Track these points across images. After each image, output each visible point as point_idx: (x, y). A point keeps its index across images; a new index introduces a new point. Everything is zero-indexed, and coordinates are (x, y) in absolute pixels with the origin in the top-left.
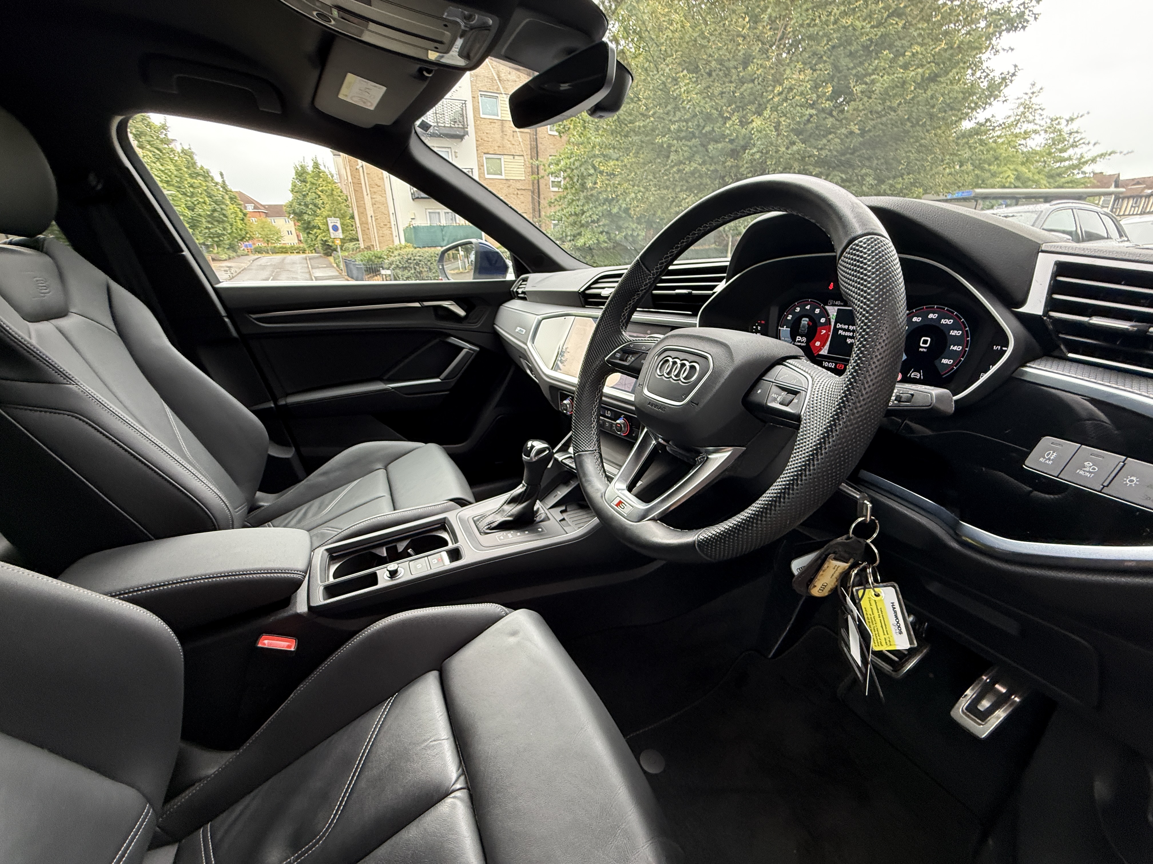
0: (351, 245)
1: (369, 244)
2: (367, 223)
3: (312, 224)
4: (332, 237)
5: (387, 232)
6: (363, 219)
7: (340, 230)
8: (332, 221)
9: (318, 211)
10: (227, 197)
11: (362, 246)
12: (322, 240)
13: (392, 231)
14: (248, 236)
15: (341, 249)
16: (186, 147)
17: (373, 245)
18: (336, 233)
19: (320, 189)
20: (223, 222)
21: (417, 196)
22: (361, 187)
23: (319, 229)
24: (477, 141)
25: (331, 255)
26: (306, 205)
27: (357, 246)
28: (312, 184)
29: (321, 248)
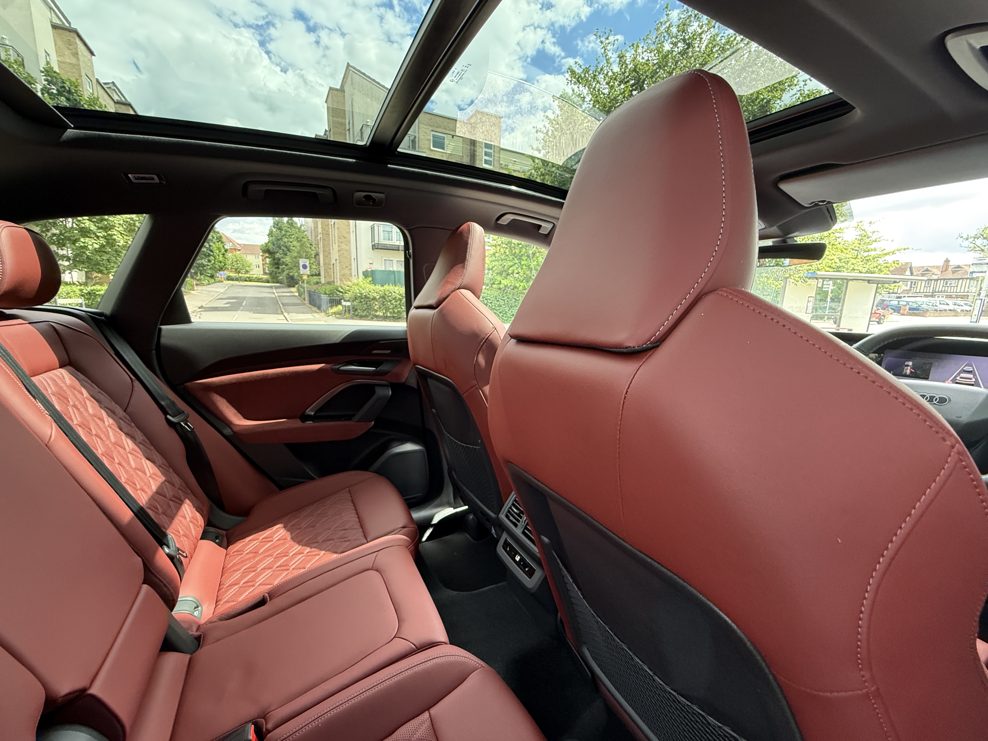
0: (313, 280)
1: (330, 280)
2: (330, 264)
3: (281, 261)
4: (301, 273)
5: (346, 271)
6: (327, 261)
7: (308, 269)
8: (303, 261)
9: (288, 252)
11: (323, 280)
12: (288, 274)
13: (352, 272)
14: (225, 267)
15: (307, 283)
17: (334, 282)
18: (305, 271)
23: (287, 265)
26: (279, 247)
27: (318, 280)
28: (286, 231)
29: (285, 281)
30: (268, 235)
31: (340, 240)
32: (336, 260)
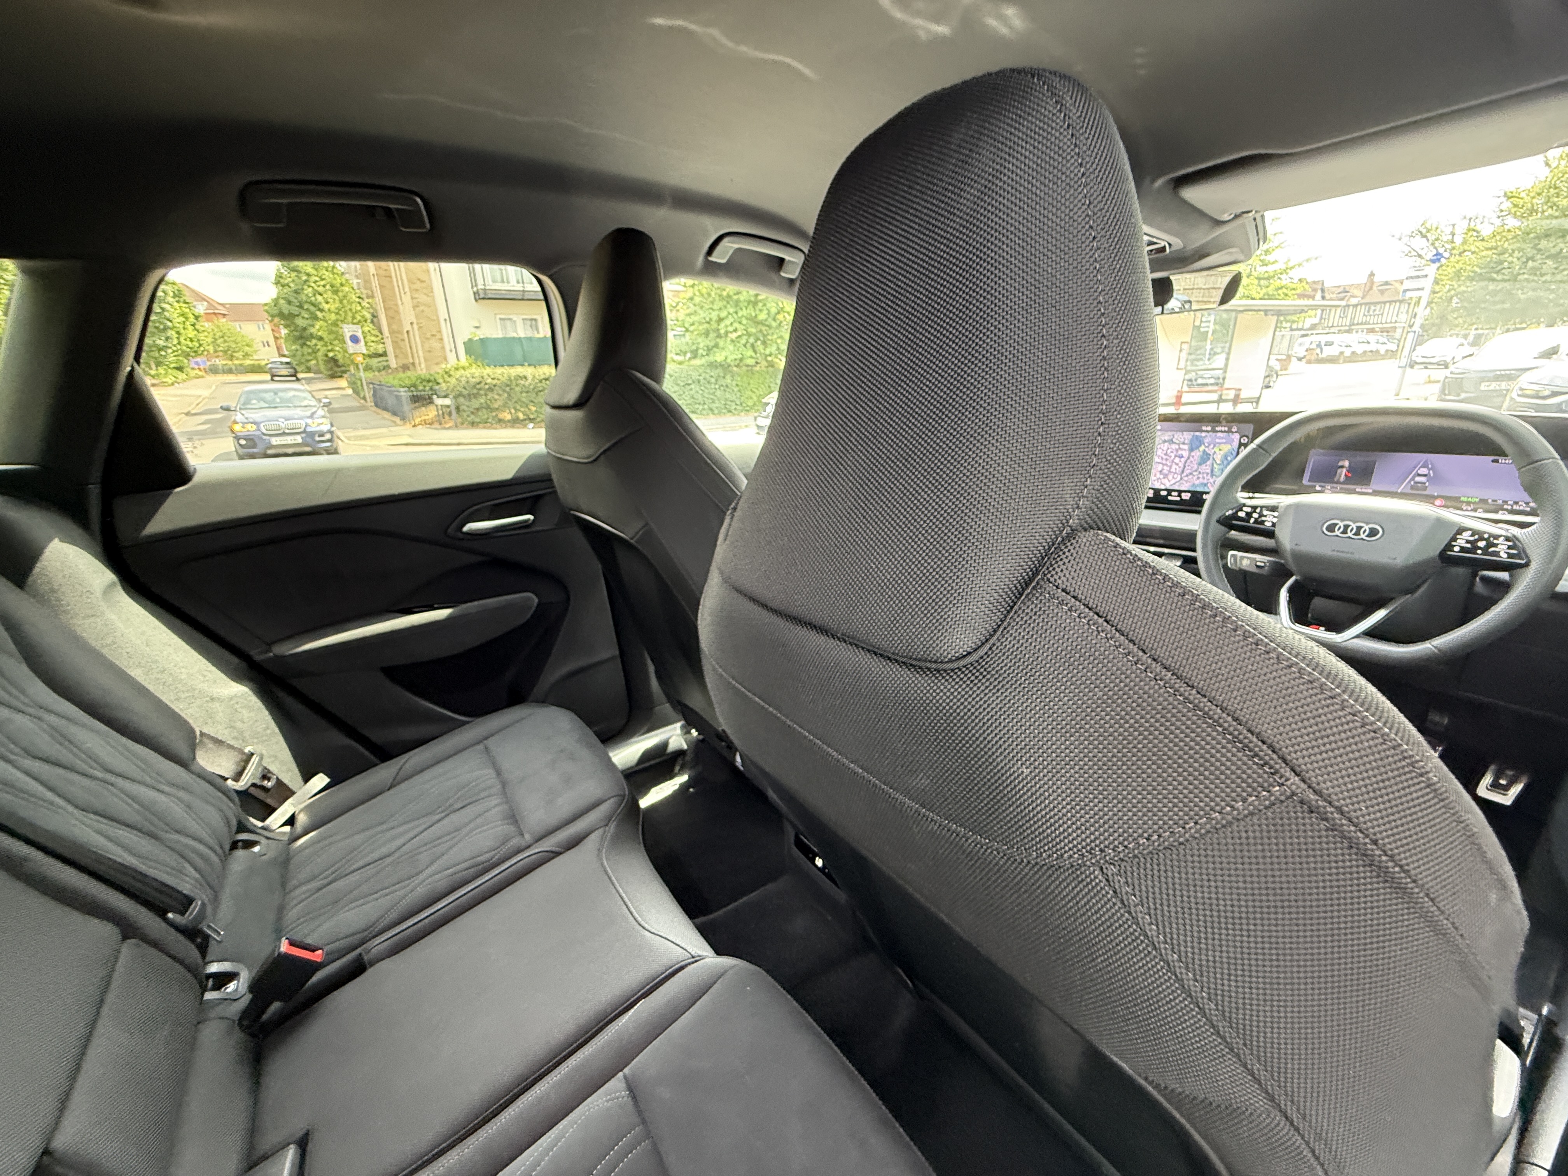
0: (374, 362)
1: (405, 362)
2: (400, 332)
3: (308, 332)
4: (351, 351)
5: (436, 345)
6: (395, 327)
7: (362, 343)
8: (349, 330)
9: (319, 314)
11: (393, 364)
12: (327, 355)
13: (445, 345)
17: (413, 364)
18: (356, 347)
20: (166, 329)
21: (482, 296)
22: (391, 282)
23: (321, 339)
25: (342, 377)
26: (301, 305)
27: (385, 363)
28: (308, 275)
29: (322, 367)
31: (413, 286)
32: (412, 323)
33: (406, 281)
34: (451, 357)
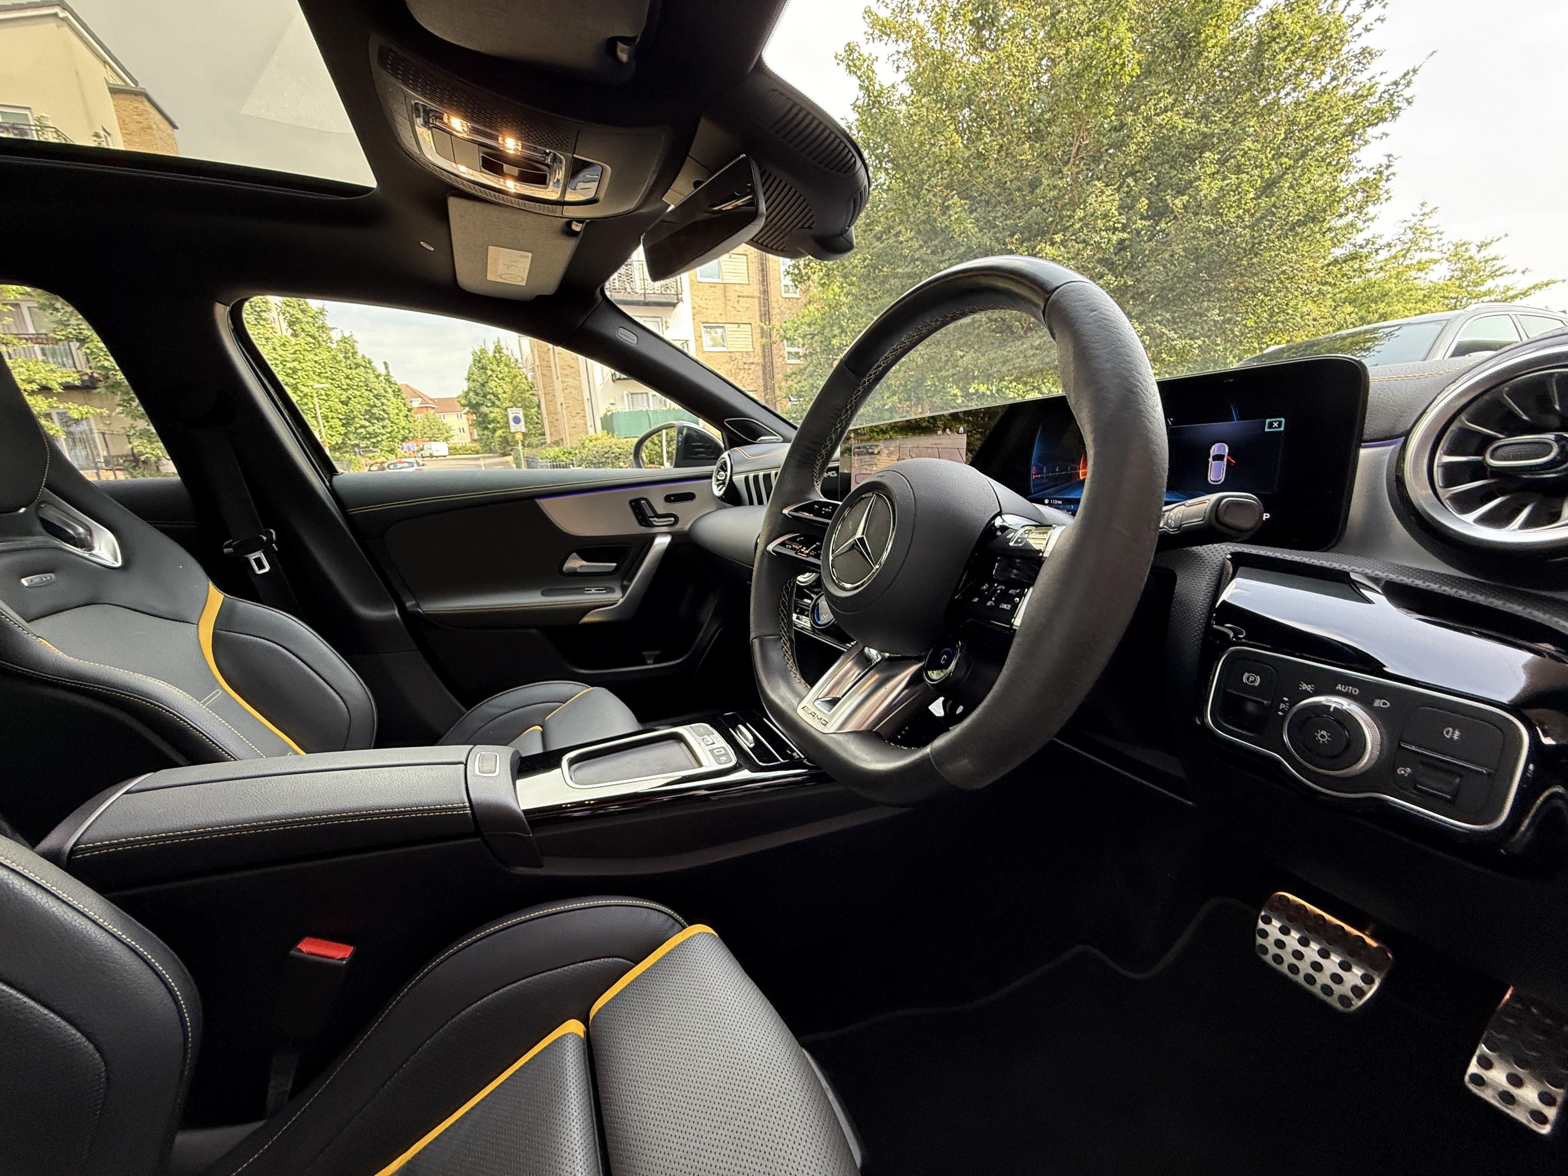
0: (534, 440)
1: (557, 438)
2: (556, 413)
3: (490, 417)
4: (513, 430)
5: (580, 421)
6: (552, 409)
7: (523, 423)
8: (512, 413)
9: (497, 403)
10: (390, 390)
11: (549, 441)
13: (586, 421)
14: (411, 435)
15: (523, 445)
16: (347, 335)
17: (562, 439)
18: (518, 426)
19: (500, 376)
20: (383, 419)
21: (618, 376)
22: (551, 370)
23: (499, 422)
24: (694, 308)
25: (510, 455)
26: (485, 396)
27: (543, 441)
28: (492, 371)
30: (469, 379)
31: (564, 372)
32: (562, 404)
33: (558, 368)
34: (591, 431)
